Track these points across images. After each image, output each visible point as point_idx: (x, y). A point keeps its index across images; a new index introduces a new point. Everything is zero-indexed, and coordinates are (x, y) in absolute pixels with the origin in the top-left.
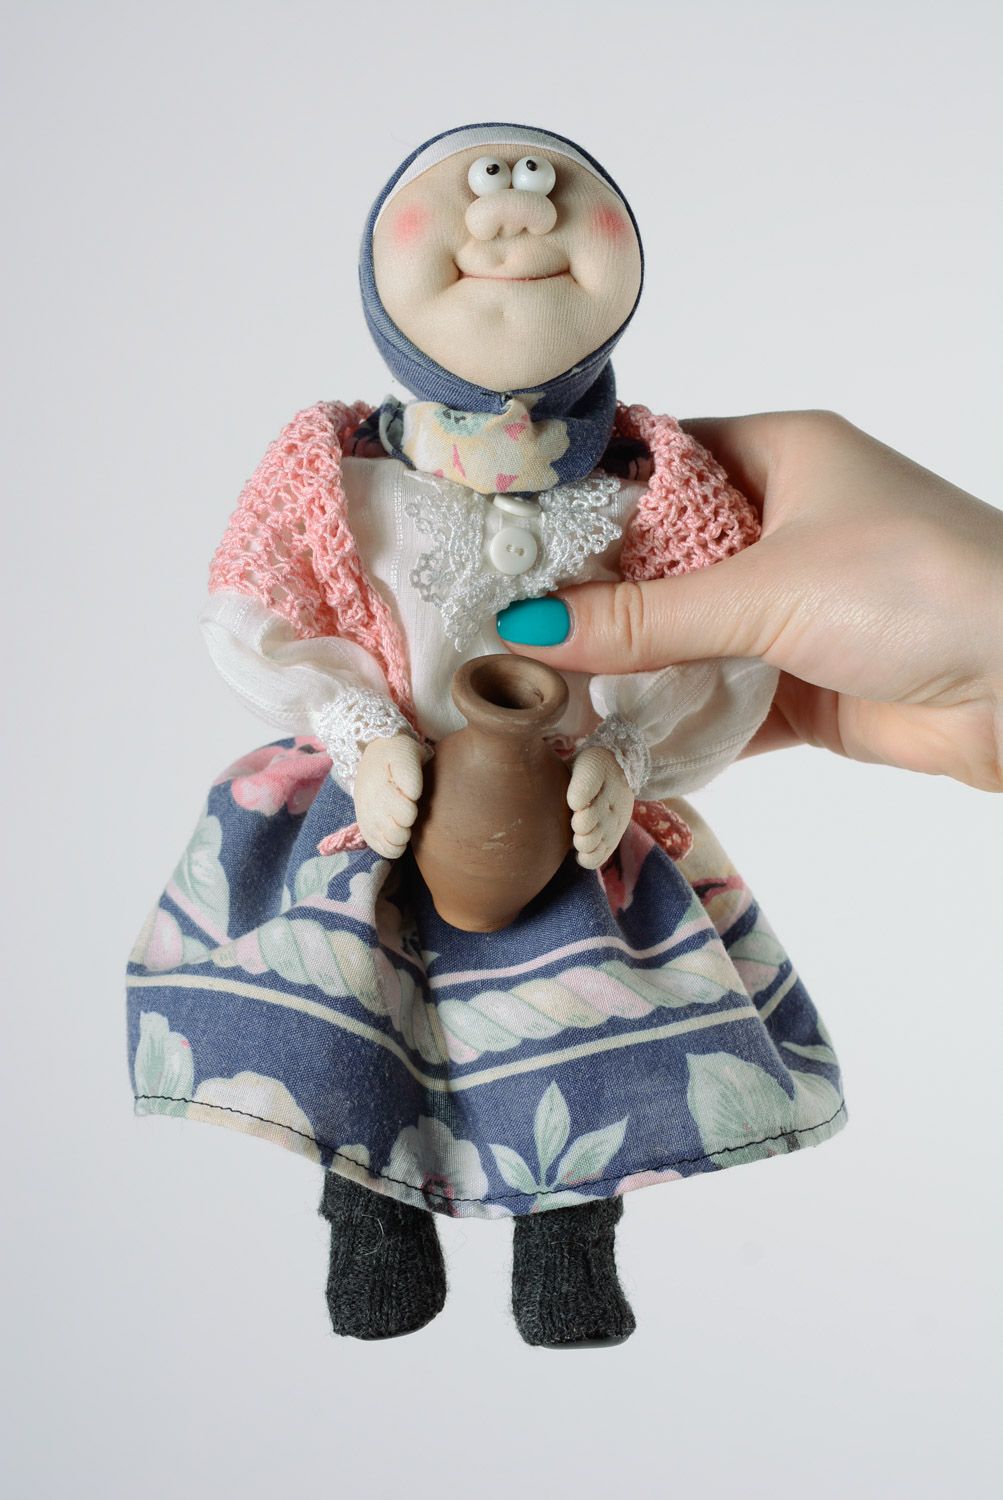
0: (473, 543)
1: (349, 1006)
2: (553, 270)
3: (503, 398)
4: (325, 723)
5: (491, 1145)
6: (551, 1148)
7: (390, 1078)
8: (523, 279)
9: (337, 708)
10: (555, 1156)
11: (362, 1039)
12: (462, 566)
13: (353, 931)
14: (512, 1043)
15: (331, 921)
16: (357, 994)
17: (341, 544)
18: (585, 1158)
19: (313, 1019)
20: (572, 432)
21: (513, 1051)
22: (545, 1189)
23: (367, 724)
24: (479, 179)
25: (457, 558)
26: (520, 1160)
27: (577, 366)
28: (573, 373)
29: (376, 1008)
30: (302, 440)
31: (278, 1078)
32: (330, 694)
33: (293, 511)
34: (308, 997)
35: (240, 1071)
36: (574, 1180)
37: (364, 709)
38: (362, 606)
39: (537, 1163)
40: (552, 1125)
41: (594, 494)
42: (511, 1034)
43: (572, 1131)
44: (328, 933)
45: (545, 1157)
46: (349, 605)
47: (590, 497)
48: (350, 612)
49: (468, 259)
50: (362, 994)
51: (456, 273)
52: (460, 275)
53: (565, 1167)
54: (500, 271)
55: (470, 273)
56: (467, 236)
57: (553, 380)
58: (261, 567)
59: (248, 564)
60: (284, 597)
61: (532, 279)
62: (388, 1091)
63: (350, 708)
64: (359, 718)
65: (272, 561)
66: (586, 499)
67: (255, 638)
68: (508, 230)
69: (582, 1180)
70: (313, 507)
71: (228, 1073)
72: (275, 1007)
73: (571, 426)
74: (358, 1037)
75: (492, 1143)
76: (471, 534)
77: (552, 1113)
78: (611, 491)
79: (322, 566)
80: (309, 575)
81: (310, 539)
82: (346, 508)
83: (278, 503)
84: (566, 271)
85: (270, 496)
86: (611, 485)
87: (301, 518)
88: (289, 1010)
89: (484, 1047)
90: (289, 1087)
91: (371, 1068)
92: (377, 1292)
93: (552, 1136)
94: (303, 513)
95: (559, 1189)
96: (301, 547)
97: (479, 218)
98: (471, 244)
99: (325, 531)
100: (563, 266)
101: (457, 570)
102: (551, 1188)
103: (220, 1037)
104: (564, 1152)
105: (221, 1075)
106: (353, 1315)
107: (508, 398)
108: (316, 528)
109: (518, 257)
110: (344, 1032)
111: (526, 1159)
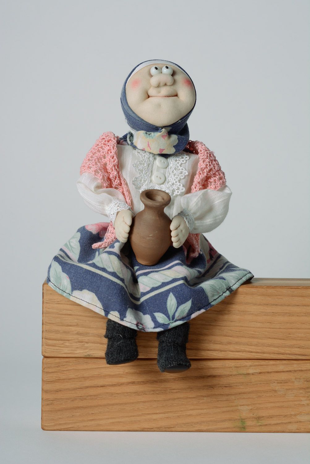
0: (149, 176)
1: (114, 274)
2: (173, 95)
3: (161, 128)
4: (109, 210)
5: (154, 313)
6: (172, 310)
7: (124, 295)
8: (166, 97)
9: (112, 205)
10: (174, 312)
11: (117, 283)
12: (145, 181)
13: (116, 256)
14: (159, 284)
15: (110, 253)
16: (116, 272)
17: (114, 161)
18: (182, 311)
19: (104, 277)
20: (179, 138)
21: (160, 286)
22: (172, 321)
23: (120, 207)
24: (153, 71)
25: (144, 179)
26: (164, 315)
27: (180, 120)
28: (179, 122)
29: (121, 276)
30: (106, 137)
31: (94, 293)
32: (111, 201)
33: (103, 152)
34: (103, 271)
35: (83, 289)
36: (180, 318)
37: (119, 204)
38: (119, 179)
39: (169, 315)
40: (172, 304)
41: (182, 159)
42: (159, 282)
43: (178, 305)
44: (110, 255)
45: (171, 313)
46: (115, 179)
47: (181, 160)
48: (116, 181)
49: (152, 92)
50: (117, 272)
51: (148, 96)
52: (149, 97)
53: (177, 315)
54: (160, 95)
55: (152, 96)
56: (151, 86)
57: (174, 124)
58: (93, 165)
59: (90, 164)
60: (98, 173)
61: (168, 97)
62: (124, 298)
63: (116, 204)
64: (118, 206)
65: (96, 164)
66: (180, 161)
67: (93, 187)
68: (161, 84)
69: (182, 317)
70: (109, 152)
71: (81, 289)
72: (94, 273)
73: (178, 137)
74: (115, 282)
75: (155, 313)
76: (148, 173)
77: (172, 301)
78: (187, 159)
79: (109, 167)
80: (105, 169)
81: (107, 160)
82: (117, 152)
83: (99, 151)
84: (176, 95)
85: (96, 149)
86: (187, 158)
87: (105, 155)
88: (97, 274)
89: (152, 286)
90: (96, 295)
91: (119, 291)
92: (119, 351)
93: (172, 307)
94: (106, 153)
95: (175, 321)
96: (104, 162)
97: (154, 81)
98: (152, 88)
99: (111, 157)
100: (175, 94)
101: (144, 182)
102: (174, 321)
103: (78, 279)
104: (176, 311)
105: (79, 290)
106: (112, 356)
107: (162, 128)
108: (108, 157)
109: (165, 91)
110: (112, 281)
111: (165, 315)
